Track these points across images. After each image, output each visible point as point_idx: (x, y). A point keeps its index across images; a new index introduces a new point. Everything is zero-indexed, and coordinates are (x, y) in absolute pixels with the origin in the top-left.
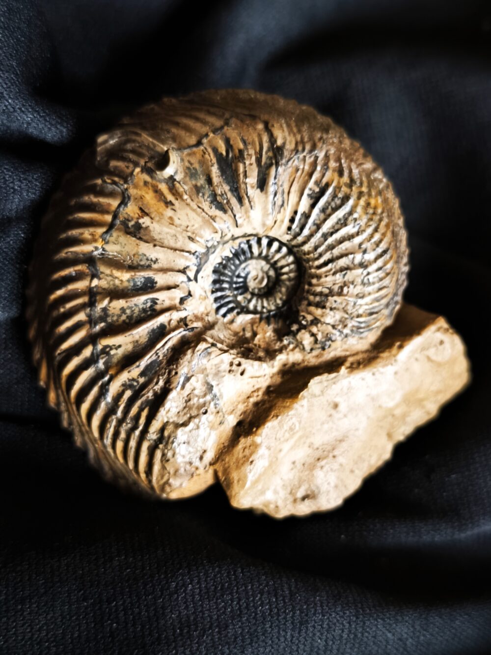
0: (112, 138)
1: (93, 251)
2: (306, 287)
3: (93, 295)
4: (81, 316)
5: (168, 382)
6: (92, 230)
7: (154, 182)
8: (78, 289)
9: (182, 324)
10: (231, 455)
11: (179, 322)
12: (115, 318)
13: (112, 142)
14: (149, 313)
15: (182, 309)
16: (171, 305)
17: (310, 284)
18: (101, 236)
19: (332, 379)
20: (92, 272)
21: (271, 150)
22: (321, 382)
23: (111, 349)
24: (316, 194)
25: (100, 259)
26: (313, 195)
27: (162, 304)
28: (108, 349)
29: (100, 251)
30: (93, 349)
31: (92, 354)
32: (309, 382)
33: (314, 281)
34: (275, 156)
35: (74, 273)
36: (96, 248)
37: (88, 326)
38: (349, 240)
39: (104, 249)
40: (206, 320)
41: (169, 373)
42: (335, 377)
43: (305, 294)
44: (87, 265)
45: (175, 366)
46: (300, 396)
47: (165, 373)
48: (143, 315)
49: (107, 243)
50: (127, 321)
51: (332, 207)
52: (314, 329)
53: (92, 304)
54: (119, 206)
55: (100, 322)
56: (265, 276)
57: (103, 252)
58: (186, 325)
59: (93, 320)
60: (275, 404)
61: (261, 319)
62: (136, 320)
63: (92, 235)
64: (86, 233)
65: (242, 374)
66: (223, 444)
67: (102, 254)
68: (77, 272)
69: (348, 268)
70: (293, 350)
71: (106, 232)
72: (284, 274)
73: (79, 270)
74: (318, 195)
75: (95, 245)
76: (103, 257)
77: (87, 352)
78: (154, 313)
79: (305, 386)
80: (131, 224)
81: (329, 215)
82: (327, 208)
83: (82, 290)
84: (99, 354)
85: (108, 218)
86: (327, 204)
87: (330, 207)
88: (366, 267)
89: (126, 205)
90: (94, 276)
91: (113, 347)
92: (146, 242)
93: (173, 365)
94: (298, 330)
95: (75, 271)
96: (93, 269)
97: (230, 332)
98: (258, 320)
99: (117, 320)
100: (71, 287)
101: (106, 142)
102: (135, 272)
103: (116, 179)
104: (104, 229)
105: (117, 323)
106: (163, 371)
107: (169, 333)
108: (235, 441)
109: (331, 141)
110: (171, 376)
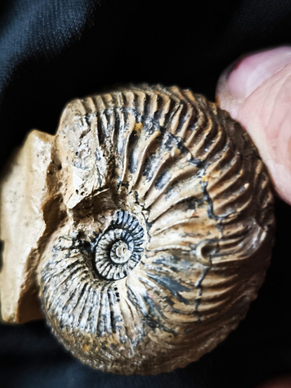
0: (257, 241)
1: (205, 170)
2: (87, 269)
3: (183, 149)
4: (181, 134)
5: (104, 148)
6: (216, 181)
7: (204, 238)
8: (196, 144)
9: (125, 183)
10: (50, 149)
11: (128, 182)
12: (161, 150)
13: (255, 239)
14: (146, 170)
15: (132, 191)
16: (139, 186)
17: (86, 272)
18: (207, 183)
19: (37, 236)
20: (195, 160)
21: (157, 321)
22: (40, 229)
23: (149, 134)
24: (116, 321)
25: (198, 170)
26: (117, 319)
27: (144, 182)
28: (151, 132)
29: (201, 175)
30: (159, 125)
31: (158, 123)
32: (46, 222)
33: (84, 275)
34: (152, 320)
35: (206, 150)
36: (204, 174)
37: (173, 133)
38: (81, 314)
39: (200, 177)
40: (121, 200)
41: (108, 153)
42: (36, 238)
43: (85, 265)
44: (202, 161)
45: (107, 158)
46: (42, 210)
47: (110, 150)
48: (148, 166)
49: (200, 182)
50: (153, 155)
51: (102, 322)
52: (66, 252)
53: (180, 145)
54: (212, 208)
55: (168, 140)
56: (119, 256)
57: (199, 176)
58: (123, 185)
59: (172, 138)
60: (50, 194)
61: (101, 231)
62: (149, 160)
63: (214, 178)
64: (218, 175)
65: (77, 191)
66: (59, 151)
67: (198, 174)
68: (205, 153)
69: (71, 298)
70: (69, 231)
71: (205, 187)
72: (108, 265)
73: (204, 154)
74: (114, 321)
75: (207, 175)
76: (197, 172)
77: (161, 121)
78: (144, 173)
79: (46, 219)
80: (197, 204)
81: (100, 316)
82: (104, 319)
83: (193, 146)
84: (154, 126)
85: (212, 195)
86: (106, 321)
87: (103, 321)
88: (63, 309)
89: (208, 212)
90: (192, 159)
91: (149, 136)
92: (179, 203)
93: (109, 158)
94: (74, 243)
95: (206, 152)
96: (195, 162)
97: (107, 208)
98: (102, 228)
99: (159, 150)
100: (201, 142)
101: (259, 236)
102: (171, 182)
103: (228, 220)
104: (208, 188)
105: (158, 148)
106: (112, 151)
107: (126, 171)
108: (54, 157)
109: (136, 360)
110: (105, 152)
